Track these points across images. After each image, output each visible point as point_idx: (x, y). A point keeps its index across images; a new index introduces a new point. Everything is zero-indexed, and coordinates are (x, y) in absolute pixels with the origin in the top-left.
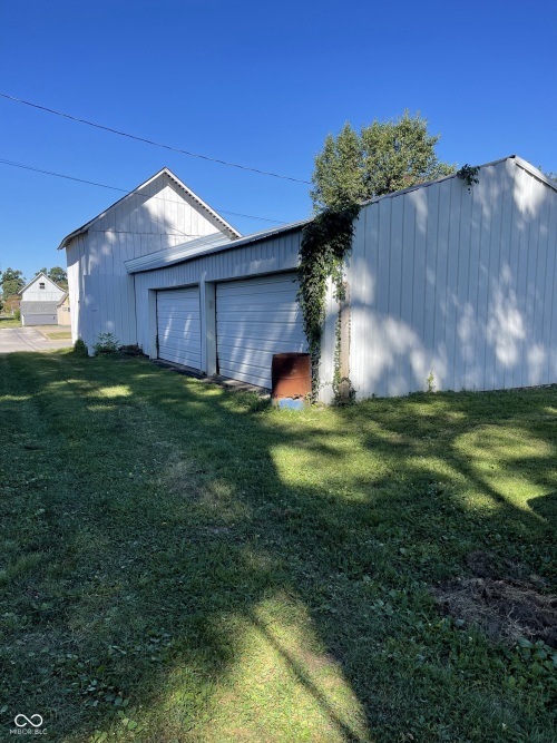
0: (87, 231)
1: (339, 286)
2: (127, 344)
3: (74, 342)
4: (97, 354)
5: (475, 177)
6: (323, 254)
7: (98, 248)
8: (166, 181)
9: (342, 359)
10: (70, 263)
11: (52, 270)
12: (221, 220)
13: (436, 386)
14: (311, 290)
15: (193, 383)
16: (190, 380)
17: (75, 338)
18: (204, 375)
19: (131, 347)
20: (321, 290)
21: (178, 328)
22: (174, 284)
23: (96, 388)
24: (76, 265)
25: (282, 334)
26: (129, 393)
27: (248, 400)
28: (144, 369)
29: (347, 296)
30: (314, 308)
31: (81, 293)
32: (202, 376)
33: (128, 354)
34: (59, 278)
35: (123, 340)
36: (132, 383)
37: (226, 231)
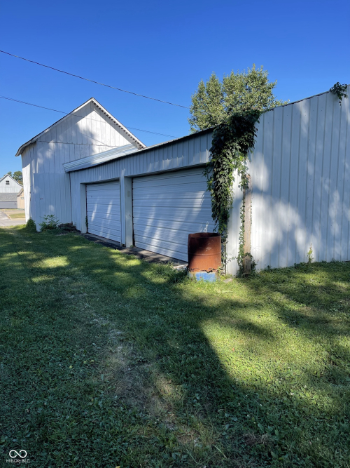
0: (35, 142)
1: (243, 177)
2: (65, 222)
3: (27, 221)
4: (42, 230)
5: (345, 93)
6: (231, 150)
7: (43, 153)
8: (93, 107)
9: (245, 237)
10: (24, 166)
11: (15, 173)
12: (132, 135)
13: (314, 258)
14: (221, 180)
15: (116, 254)
16: (113, 251)
17: (27, 218)
18: (123, 247)
19: (68, 225)
20: (229, 181)
21: (102, 211)
22: (100, 179)
23: (40, 259)
24: (28, 167)
25: (188, 216)
26: (66, 264)
27: (166, 272)
28: (77, 242)
29: (249, 185)
30: (223, 196)
31: (31, 186)
32: (122, 247)
33: (65, 229)
34: (18, 177)
35: (62, 220)
36: (69, 254)
37: (135, 143)
